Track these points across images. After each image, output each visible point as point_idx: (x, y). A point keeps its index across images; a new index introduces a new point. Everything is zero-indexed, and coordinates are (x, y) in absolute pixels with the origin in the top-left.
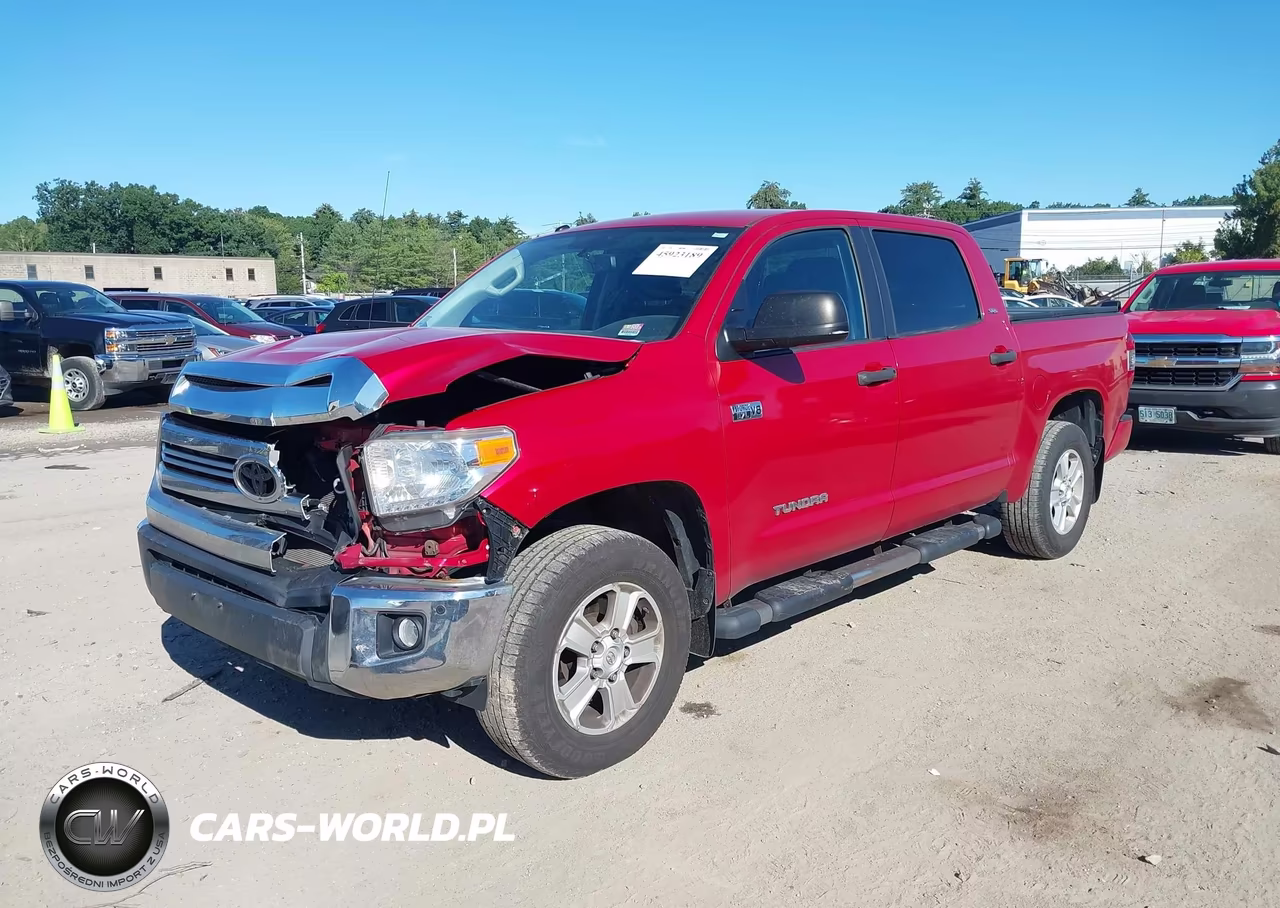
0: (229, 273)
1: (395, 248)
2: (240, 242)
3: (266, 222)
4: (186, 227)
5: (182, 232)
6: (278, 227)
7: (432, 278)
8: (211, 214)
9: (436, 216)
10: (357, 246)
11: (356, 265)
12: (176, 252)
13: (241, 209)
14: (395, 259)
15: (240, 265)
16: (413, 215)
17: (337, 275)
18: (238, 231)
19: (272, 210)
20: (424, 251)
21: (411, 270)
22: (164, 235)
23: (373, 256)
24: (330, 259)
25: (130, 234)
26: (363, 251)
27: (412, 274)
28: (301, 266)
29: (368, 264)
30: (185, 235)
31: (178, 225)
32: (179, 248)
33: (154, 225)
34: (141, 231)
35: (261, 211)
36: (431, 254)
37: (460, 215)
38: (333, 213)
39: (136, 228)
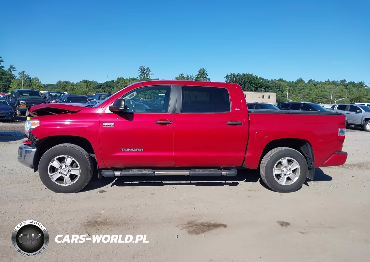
0: (263, 96)
1: (317, 90)
2: (272, 88)
3: (282, 83)
4: (258, 84)
5: (257, 86)
6: (285, 84)
7: (327, 100)
8: (266, 81)
9: (336, 81)
10: (304, 90)
11: (303, 95)
12: (255, 91)
13: (276, 79)
14: (316, 94)
15: (266, 94)
16: (328, 81)
17: (297, 98)
18: (272, 85)
19: (284, 80)
20: (326, 92)
21: (321, 97)
22: (253, 86)
23: (309, 93)
24: (296, 93)
25: (245, 86)
26: (306, 91)
27: (321, 98)
28: (287, 95)
29: (307, 95)
30: (258, 86)
31: (257, 84)
32: (256, 90)
33: (251, 84)
34: (247, 85)
35: (281, 80)
36: (328, 92)
37: (345, 81)
38: (302, 81)
39: (246, 85)
